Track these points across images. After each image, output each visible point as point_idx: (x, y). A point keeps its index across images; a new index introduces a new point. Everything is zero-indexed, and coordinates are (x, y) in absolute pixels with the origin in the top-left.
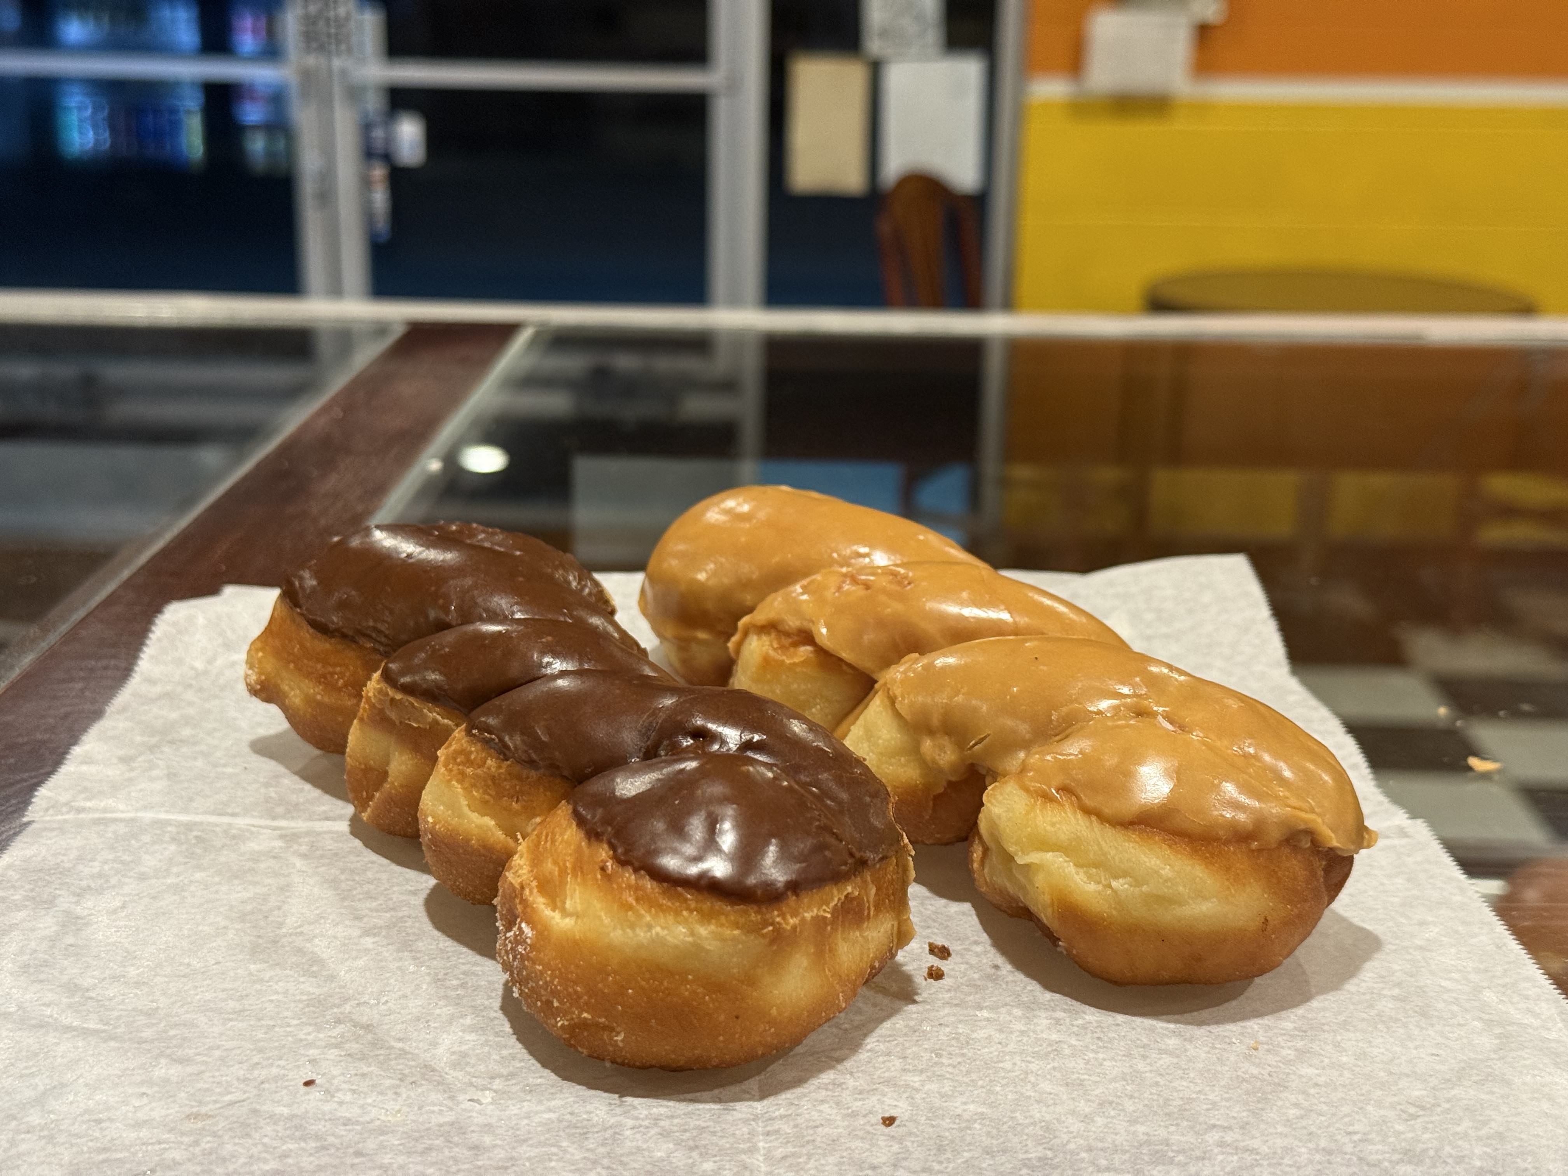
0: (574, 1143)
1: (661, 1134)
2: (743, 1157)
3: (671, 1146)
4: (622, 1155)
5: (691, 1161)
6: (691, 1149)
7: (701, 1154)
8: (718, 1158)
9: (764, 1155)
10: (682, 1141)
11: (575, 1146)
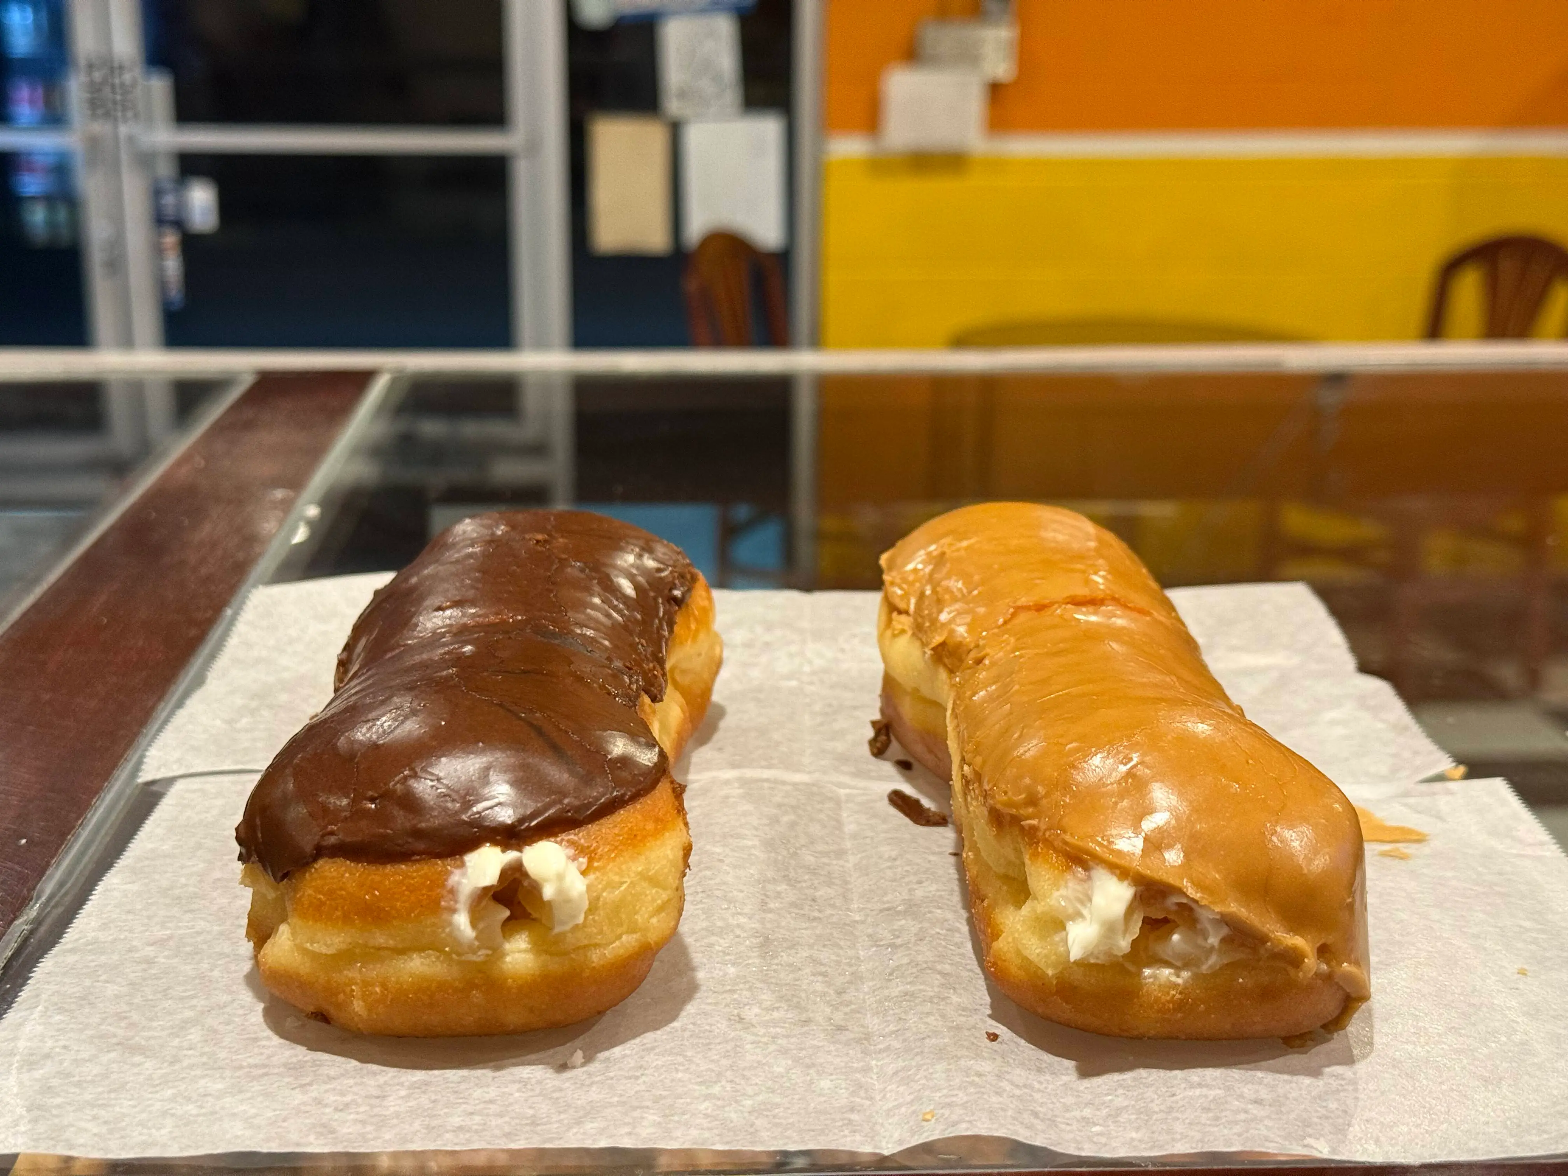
0: (698, 1053)
1: (779, 1051)
2: (858, 1076)
3: (790, 1062)
4: (744, 1069)
5: (809, 1078)
6: (808, 1067)
7: (818, 1072)
8: (833, 1077)
9: (877, 1073)
10: (800, 1058)
11: (700, 1056)
